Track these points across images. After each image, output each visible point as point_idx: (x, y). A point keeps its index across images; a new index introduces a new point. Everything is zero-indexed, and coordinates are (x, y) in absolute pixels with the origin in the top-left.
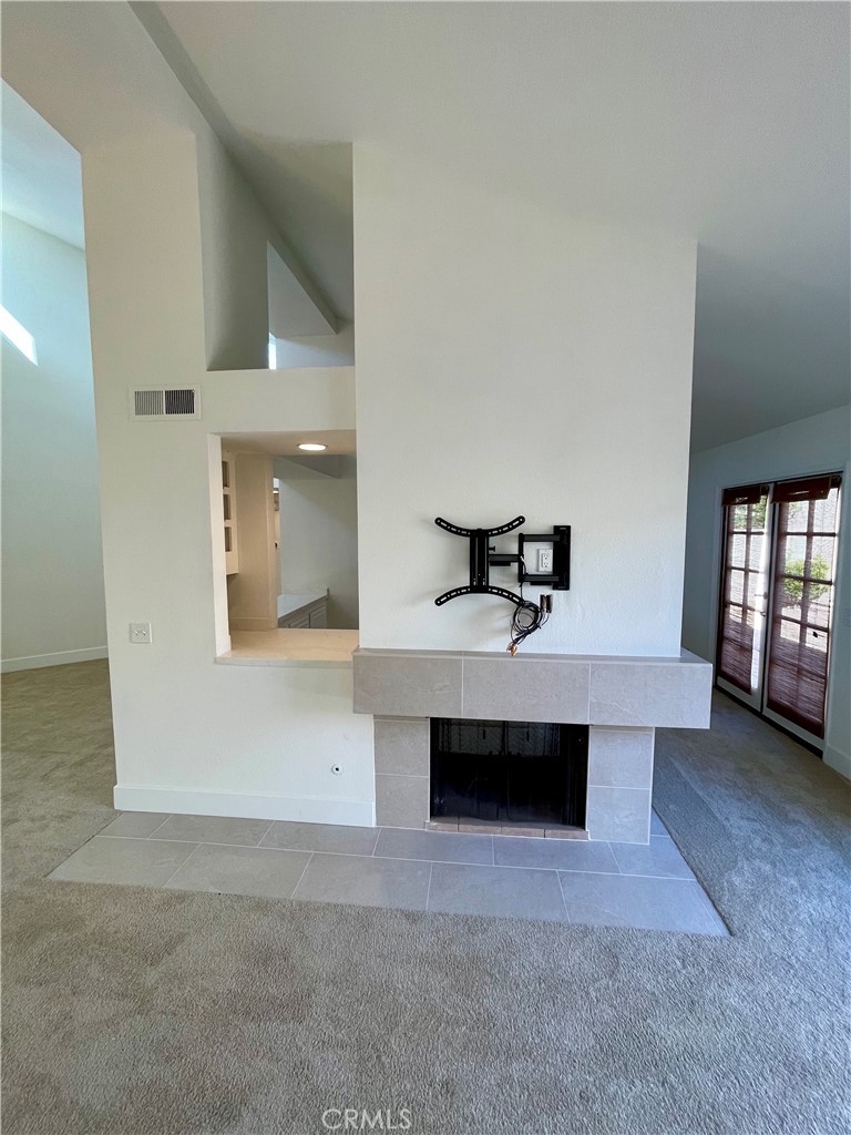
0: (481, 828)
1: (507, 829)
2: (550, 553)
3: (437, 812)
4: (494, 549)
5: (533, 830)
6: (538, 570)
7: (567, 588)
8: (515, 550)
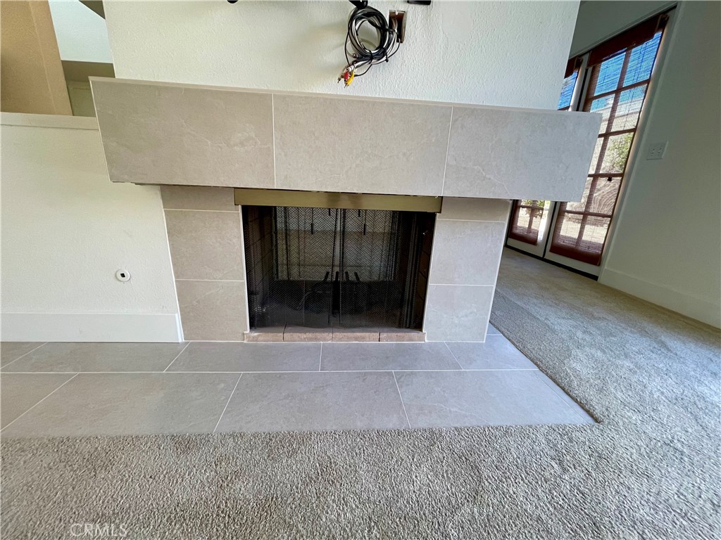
0: (309, 335)
1: (339, 335)
3: (257, 321)
5: (367, 334)
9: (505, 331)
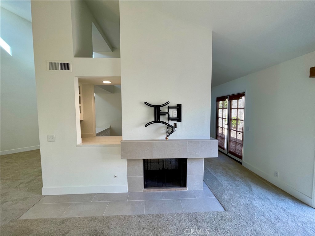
0: (158, 190)
1: (165, 189)
2: (176, 112)
3: (146, 186)
4: (161, 111)
5: (172, 189)
6: (173, 116)
7: (181, 121)
8: (167, 111)
9: (209, 186)
